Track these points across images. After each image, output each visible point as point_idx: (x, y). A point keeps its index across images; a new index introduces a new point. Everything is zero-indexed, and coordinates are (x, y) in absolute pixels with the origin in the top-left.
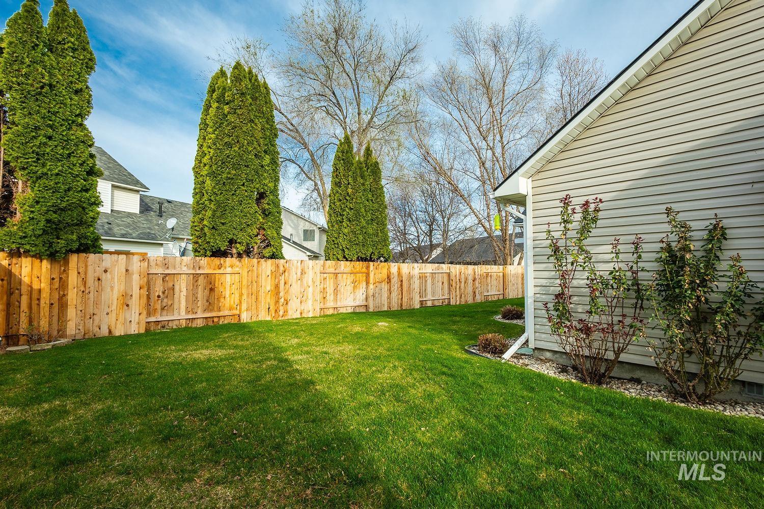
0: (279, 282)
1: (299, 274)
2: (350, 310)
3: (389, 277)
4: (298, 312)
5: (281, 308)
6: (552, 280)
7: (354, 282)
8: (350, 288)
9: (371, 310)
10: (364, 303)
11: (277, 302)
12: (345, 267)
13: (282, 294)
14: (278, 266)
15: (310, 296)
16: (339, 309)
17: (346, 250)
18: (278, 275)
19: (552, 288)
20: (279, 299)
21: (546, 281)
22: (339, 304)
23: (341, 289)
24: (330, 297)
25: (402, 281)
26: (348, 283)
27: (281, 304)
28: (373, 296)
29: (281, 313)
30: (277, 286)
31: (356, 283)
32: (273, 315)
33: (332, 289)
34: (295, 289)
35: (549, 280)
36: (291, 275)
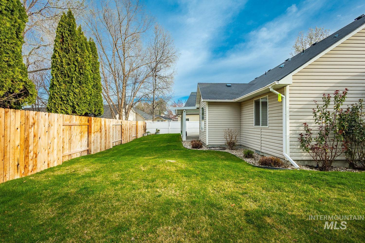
0: (28, 135)
1: (47, 125)
2: (79, 155)
3: (101, 129)
4: (46, 164)
5: (31, 163)
6: (298, 128)
7: (81, 132)
8: (78, 137)
9: (92, 153)
10: (87, 148)
11: (27, 156)
12: (76, 121)
13: (31, 148)
14: (27, 118)
15: (55, 147)
16: (72, 155)
17: (77, 106)
18: (28, 128)
19: (297, 131)
20: (28, 153)
21: (295, 128)
22: (72, 151)
23: (73, 138)
24: (67, 146)
25: (106, 131)
26: (78, 134)
27: (30, 158)
28: (94, 142)
29: (30, 168)
30: (26, 140)
31: (82, 133)
32: (23, 171)
33: (68, 138)
34: (43, 142)
35: (296, 127)
36: (40, 128)
